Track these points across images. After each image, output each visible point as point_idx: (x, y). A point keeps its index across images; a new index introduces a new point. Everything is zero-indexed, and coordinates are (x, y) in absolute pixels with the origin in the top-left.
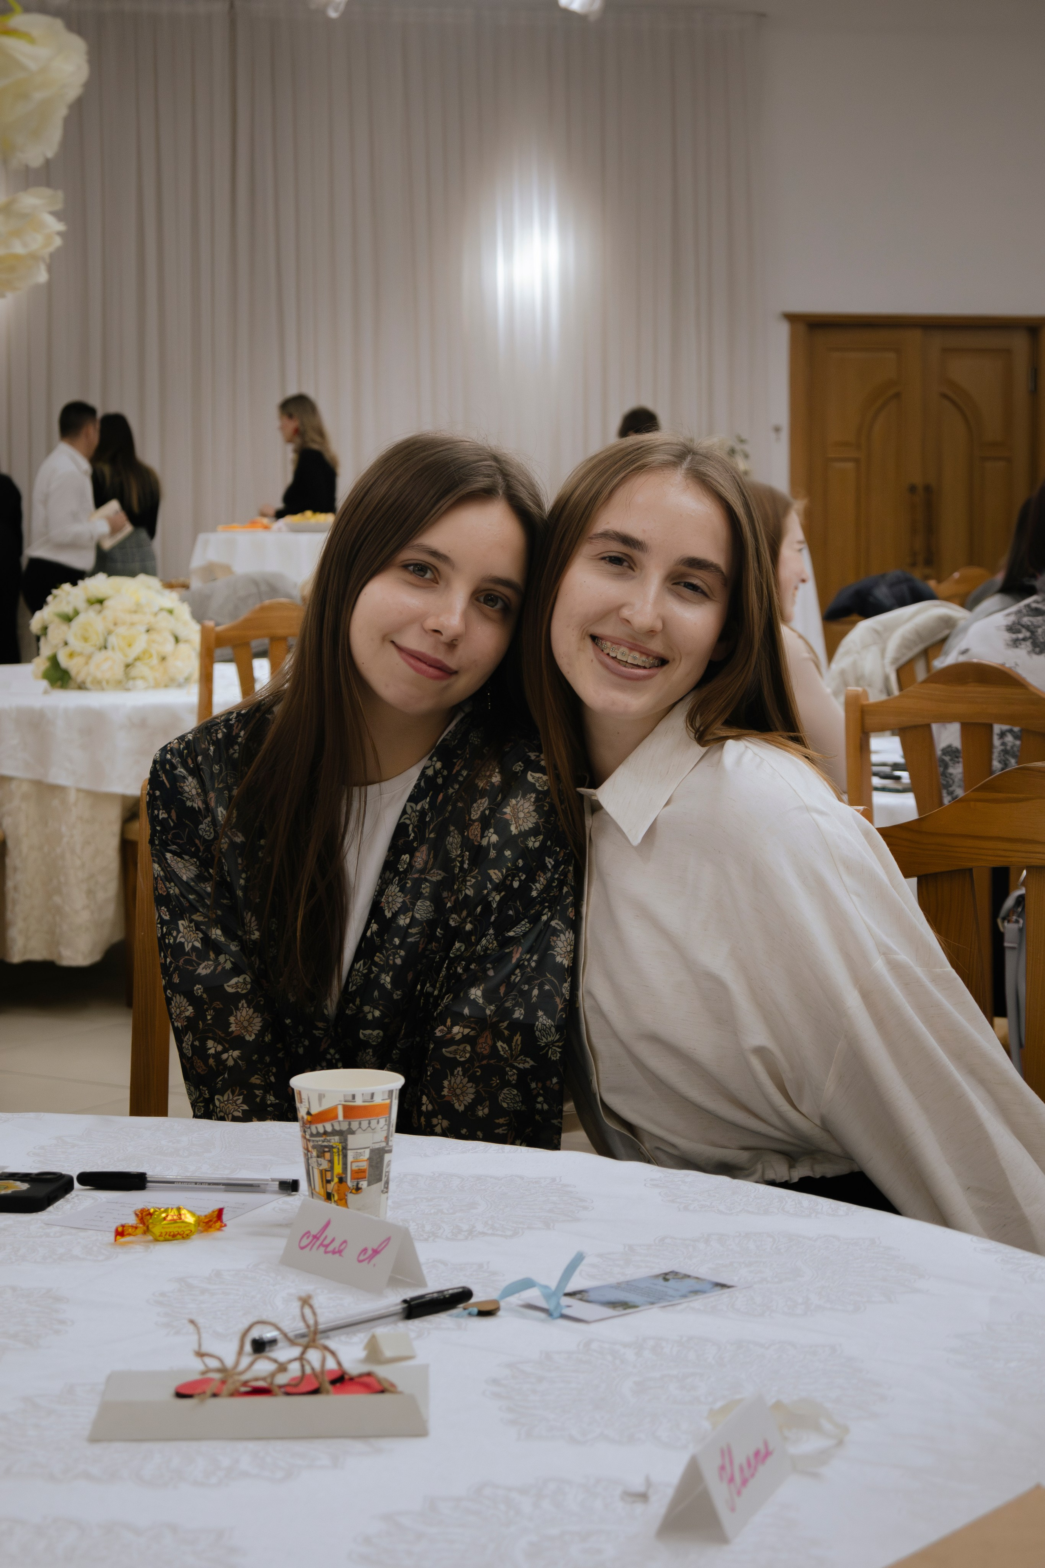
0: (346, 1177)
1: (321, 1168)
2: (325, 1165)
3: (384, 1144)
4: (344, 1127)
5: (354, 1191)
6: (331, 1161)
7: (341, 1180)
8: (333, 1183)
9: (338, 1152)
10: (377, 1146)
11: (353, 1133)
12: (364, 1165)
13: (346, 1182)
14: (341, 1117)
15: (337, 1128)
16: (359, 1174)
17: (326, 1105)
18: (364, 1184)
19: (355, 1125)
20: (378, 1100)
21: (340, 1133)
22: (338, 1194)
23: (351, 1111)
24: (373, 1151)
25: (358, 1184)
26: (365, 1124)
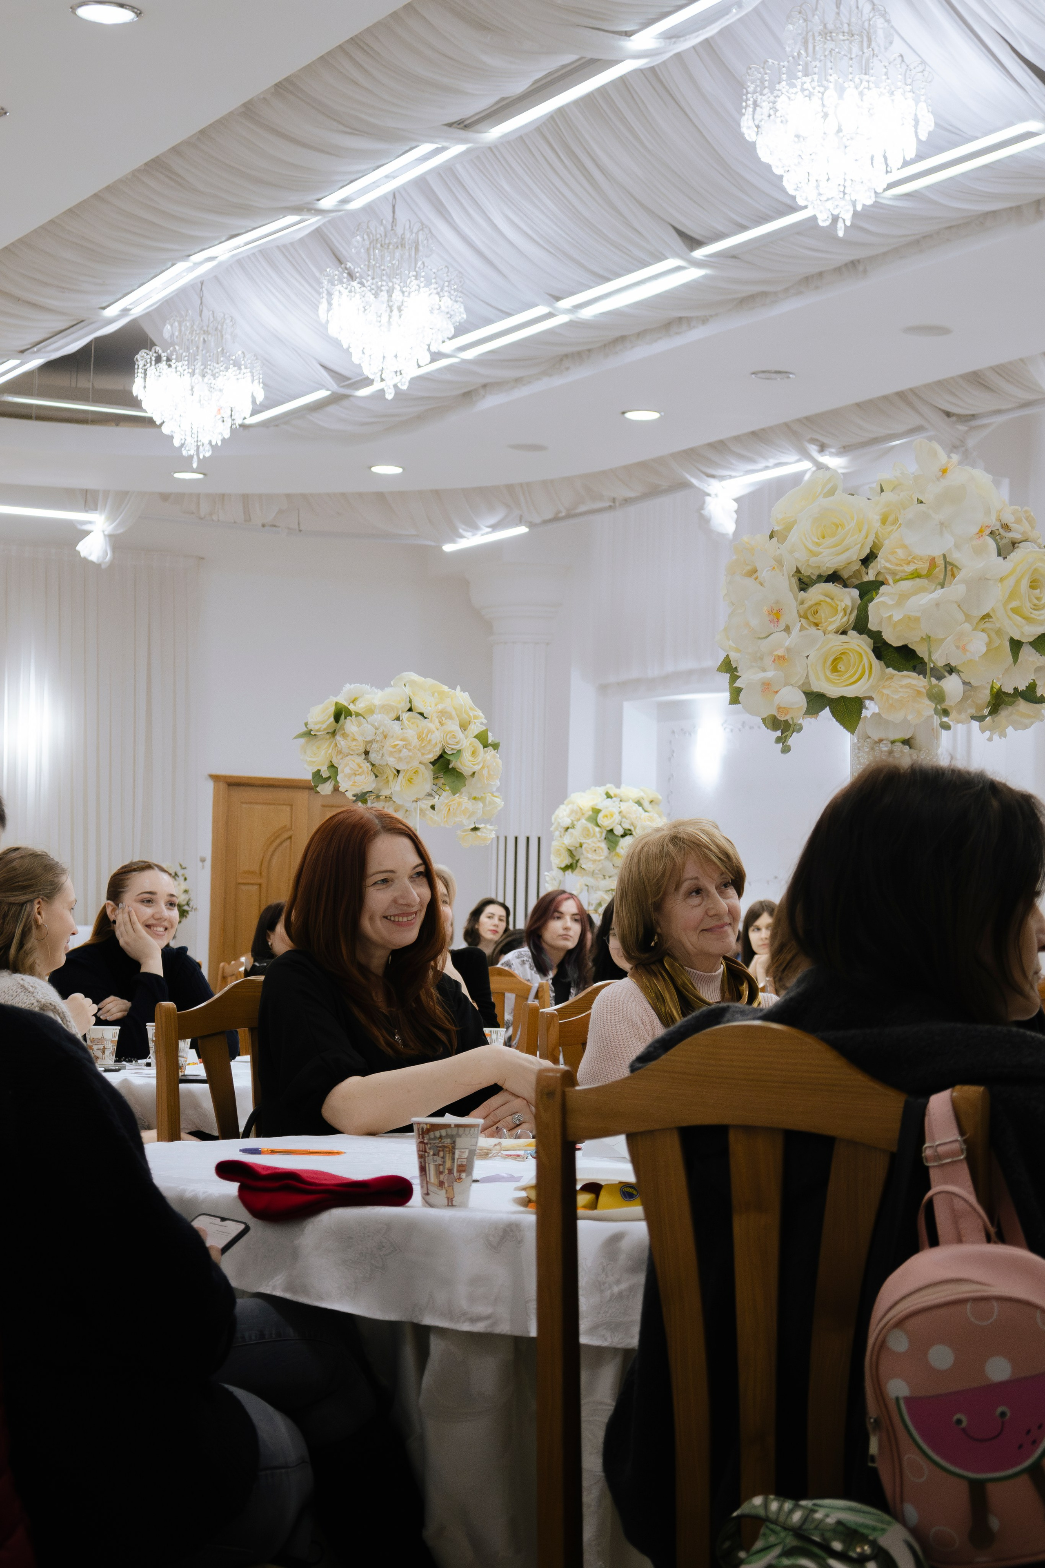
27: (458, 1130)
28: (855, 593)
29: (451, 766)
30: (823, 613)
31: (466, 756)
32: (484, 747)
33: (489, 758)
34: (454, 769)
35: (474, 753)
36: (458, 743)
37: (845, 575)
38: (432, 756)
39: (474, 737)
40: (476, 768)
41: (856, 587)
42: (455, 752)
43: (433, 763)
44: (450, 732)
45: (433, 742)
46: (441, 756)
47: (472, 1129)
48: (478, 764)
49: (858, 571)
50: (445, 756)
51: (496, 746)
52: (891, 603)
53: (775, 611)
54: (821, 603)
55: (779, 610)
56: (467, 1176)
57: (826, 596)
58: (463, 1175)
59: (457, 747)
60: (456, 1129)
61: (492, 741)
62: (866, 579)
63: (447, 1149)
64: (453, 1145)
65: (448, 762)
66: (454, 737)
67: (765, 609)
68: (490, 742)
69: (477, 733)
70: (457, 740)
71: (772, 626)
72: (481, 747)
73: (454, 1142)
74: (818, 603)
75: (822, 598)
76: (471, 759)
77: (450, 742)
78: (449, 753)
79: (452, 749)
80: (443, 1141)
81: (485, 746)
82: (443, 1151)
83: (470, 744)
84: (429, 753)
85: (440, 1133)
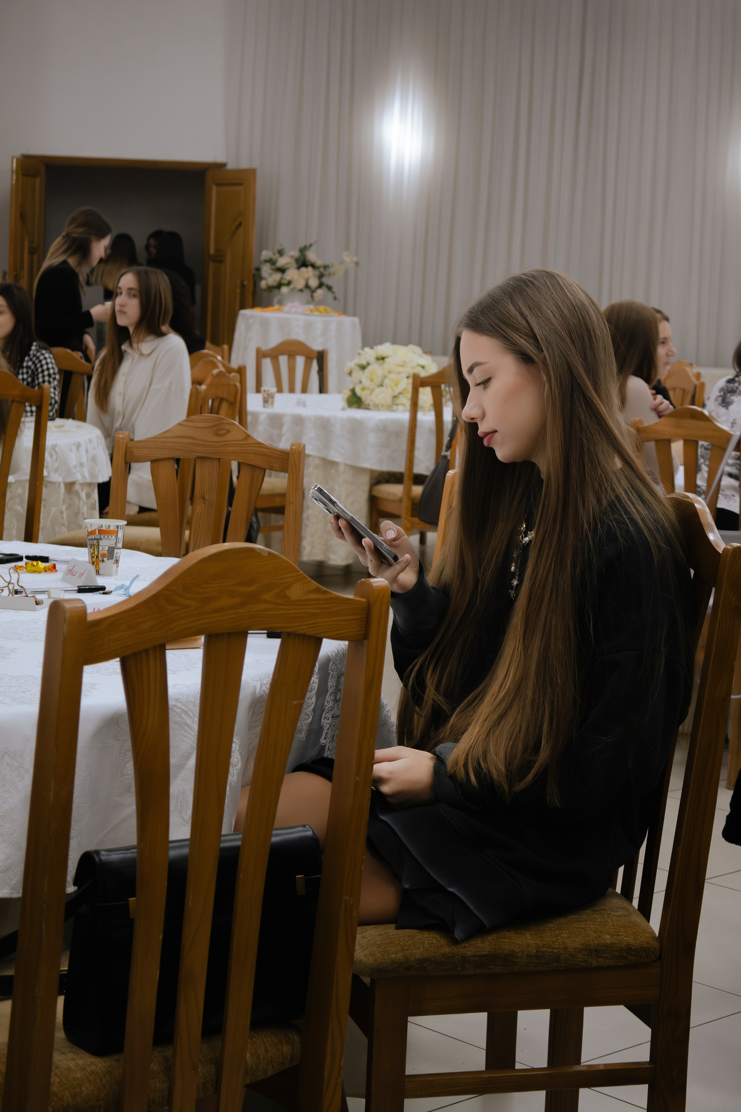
0: (99, 555)
1: (91, 552)
2: (92, 551)
3: (115, 545)
4: (99, 537)
5: (101, 562)
6: (94, 550)
7: (97, 557)
8: (94, 558)
9: (96, 546)
10: (111, 546)
11: (102, 540)
12: (106, 552)
13: (99, 558)
14: (97, 534)
15: (96, 537)
16: (103, 556)
17: (93, 528)
18: (105, 559)
19: (102, 537)
20: (112, 528)
21: (97, 540)
22: (96, 562)
23: (101, 532)
24: (109, 547)
25: (103, 559)
26: (106, 537)
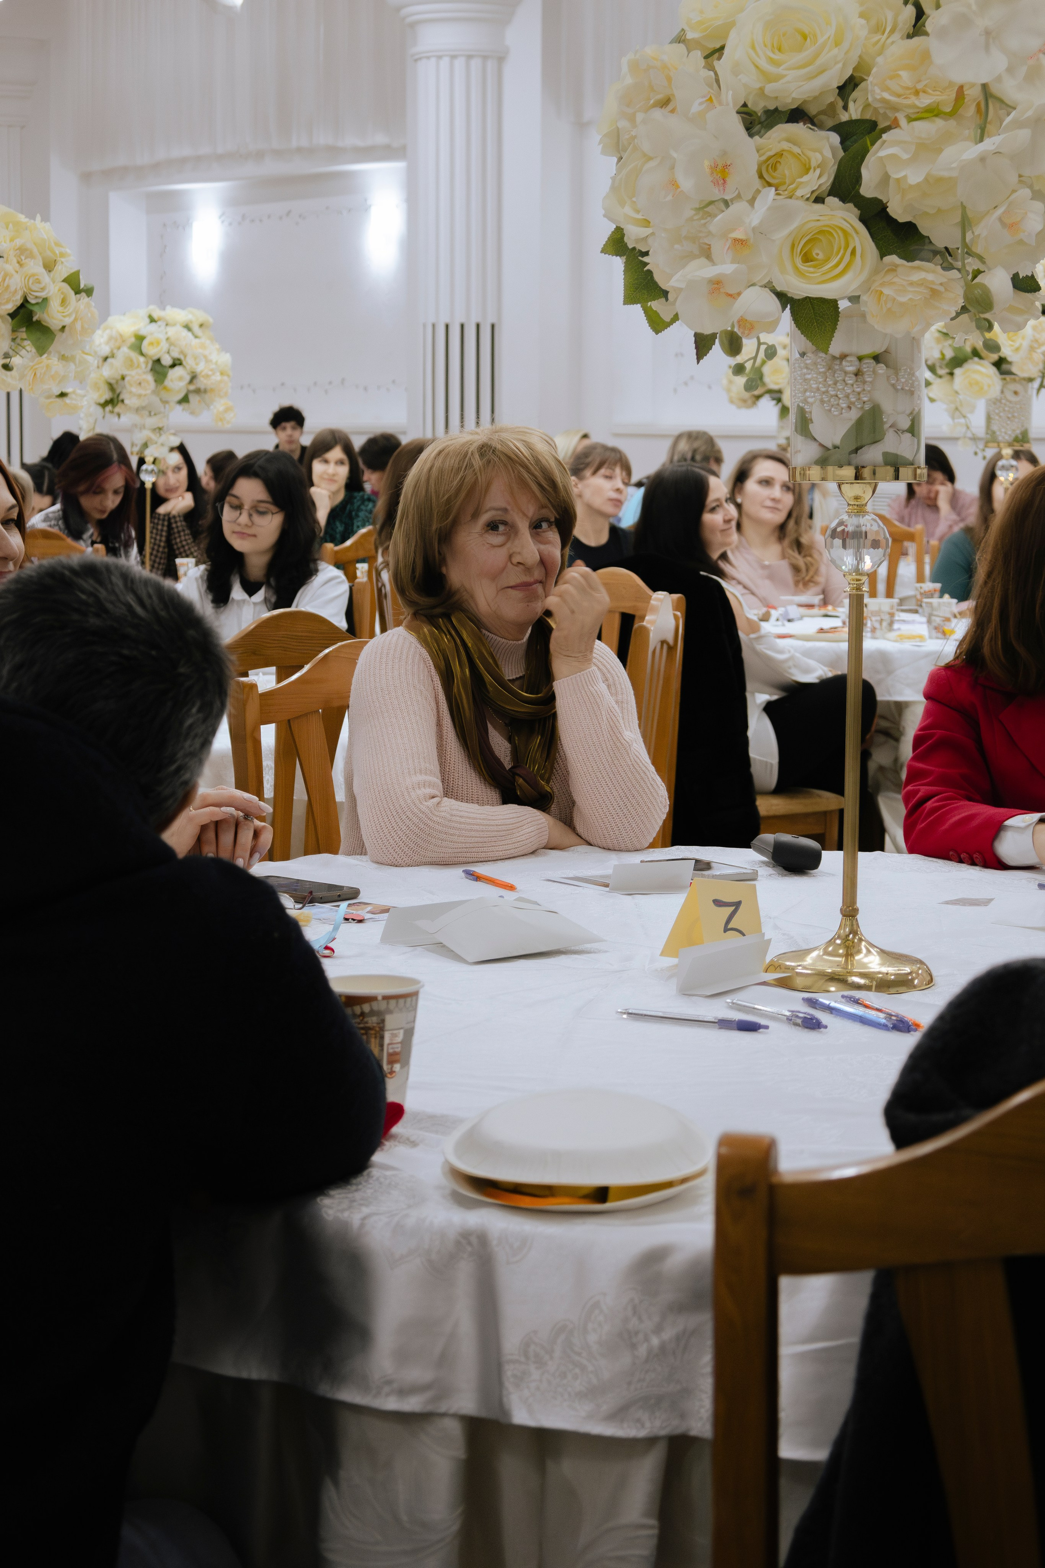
27: (388, 1003)
28: (835, 138)
29: (34, 319)
30: (788, 169)
31: (54, 305)
32: (76, 293)
33: (82, 307)
34: (38, 322)
35: (64, 302)
36: (43, 289)
37: (812, 110)
38: (11, 307)
39: (63, 281)
40: (67, 321)
41: (835, 129)
42: (40, 300)
43: (12, 315)
44: (33, 275)
45: (12, 289)
46: (22, 306)
47: (409, 1000)
48: (69, 315)
49: (832, 105)
50: (28, 306)
51: (89, 292)
52: (905, 156)
53: (720, 166)
54: (784, 153)
55: (726, 167)
56: (402, 1067)
57: (788, 140)
58: (397, 1067)
59: (43, 294)
60: (385, 1002)
61: (85, 286)
62: (844, 117)
63: (373, 1032)
64: (382, 1025)
65: (30, 314)
66: (38, 282)
67: (707, 163)
68: (82, 286)
69: (66, 276)
70: (42, 286)
71: (717, 190)
72: (73, 293)
73: (383, 1021)
74: (780, 154)
75: (785, 145)
76: (61, 309)
77: (34, 288)
78: (33, 301)
79: (36, 297)
80: (366, 1020)
81: (78, 291)
82: (366, 1034)
83: (59, 290)
84: (7, 302)
85: (361, 1008)
